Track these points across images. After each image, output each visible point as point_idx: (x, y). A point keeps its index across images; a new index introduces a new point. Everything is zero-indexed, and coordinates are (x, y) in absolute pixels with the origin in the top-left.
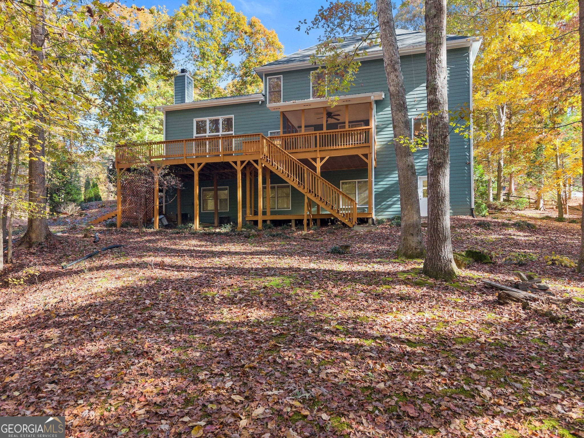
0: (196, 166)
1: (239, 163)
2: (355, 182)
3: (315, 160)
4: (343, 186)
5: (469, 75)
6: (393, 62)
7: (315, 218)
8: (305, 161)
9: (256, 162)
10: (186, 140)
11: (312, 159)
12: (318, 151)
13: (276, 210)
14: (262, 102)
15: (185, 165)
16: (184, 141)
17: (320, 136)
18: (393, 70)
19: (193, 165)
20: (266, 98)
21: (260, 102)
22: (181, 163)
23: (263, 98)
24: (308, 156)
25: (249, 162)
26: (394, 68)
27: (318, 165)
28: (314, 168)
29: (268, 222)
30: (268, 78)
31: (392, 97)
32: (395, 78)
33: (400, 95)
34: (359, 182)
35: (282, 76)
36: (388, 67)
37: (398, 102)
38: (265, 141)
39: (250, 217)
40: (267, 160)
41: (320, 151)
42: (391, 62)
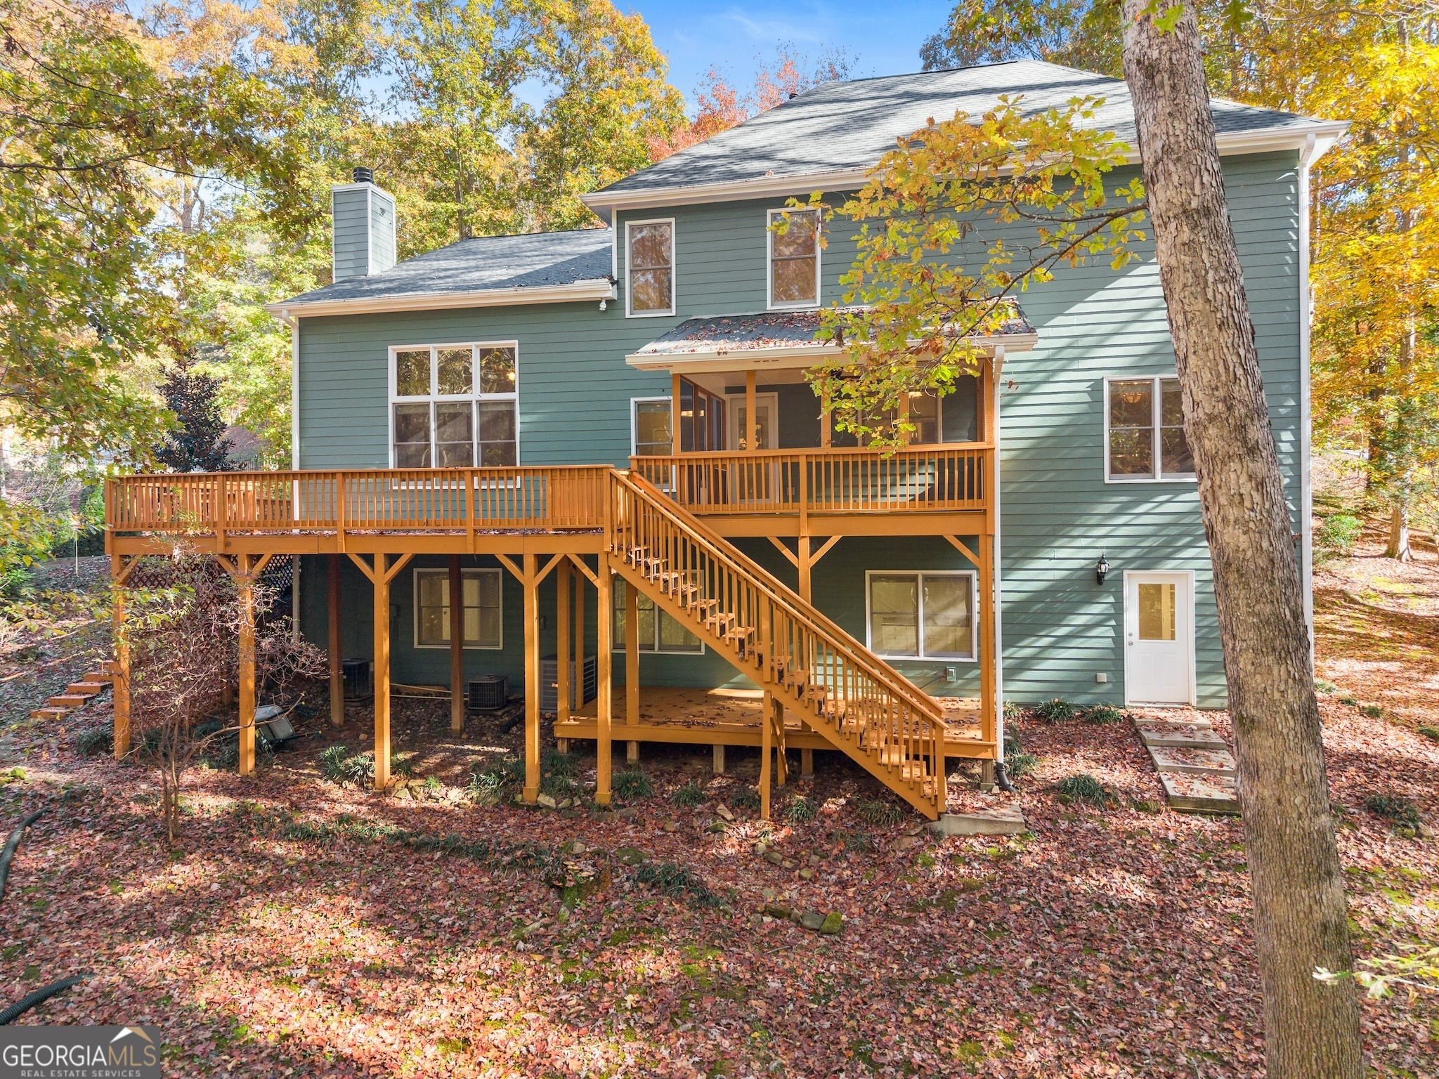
0: (380, 562)
1: (529, 562)
2: (917, 576)
3: (792, 543)
4: (876, 585)
5: (1297, 243)
6: (1240, 410)
7: (796, 745)
8: (757, 548)
9: (591, 560)
10: (344, 474)
11: (782, 539)
12: (804, 517)
13: (656, 651)
14: (610, 302)
15: (344, 557)
16: (339, 477)
17: (809, 464)
18: (1236, 448)
19: (369, 559)
20: (621, 290)
21: (603, 306)
22: (326, 549)
23: (611, 293)
24: (771, 530)
25: (566, 559)
26: (1245, 441)
27: (804, 561)
28: (788, 574)
29: (632, 754)
30: (627, 224)
31: (1232, 577)
32: (1247, 488)
33: (1278, 574)
34: (926, 578)
35: (673, 220)
36: (1212, 431)
37: (1268, 609)
38: (621, 490)
39: (569, 726)
40: (629, 558)
41: (809, 515)
42: (1230, 408)
